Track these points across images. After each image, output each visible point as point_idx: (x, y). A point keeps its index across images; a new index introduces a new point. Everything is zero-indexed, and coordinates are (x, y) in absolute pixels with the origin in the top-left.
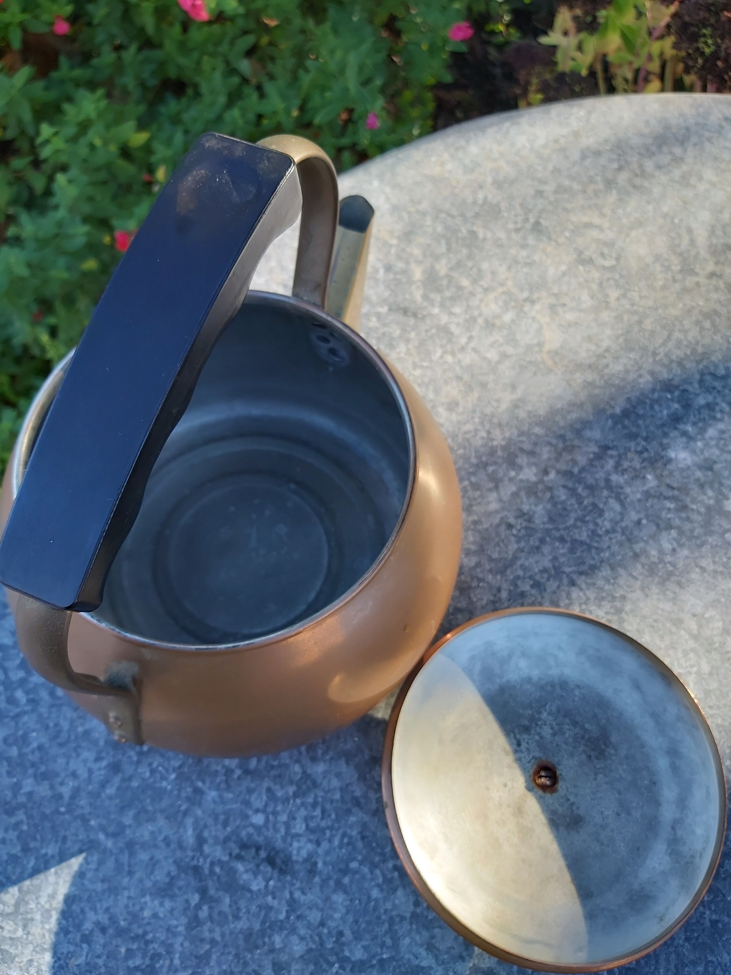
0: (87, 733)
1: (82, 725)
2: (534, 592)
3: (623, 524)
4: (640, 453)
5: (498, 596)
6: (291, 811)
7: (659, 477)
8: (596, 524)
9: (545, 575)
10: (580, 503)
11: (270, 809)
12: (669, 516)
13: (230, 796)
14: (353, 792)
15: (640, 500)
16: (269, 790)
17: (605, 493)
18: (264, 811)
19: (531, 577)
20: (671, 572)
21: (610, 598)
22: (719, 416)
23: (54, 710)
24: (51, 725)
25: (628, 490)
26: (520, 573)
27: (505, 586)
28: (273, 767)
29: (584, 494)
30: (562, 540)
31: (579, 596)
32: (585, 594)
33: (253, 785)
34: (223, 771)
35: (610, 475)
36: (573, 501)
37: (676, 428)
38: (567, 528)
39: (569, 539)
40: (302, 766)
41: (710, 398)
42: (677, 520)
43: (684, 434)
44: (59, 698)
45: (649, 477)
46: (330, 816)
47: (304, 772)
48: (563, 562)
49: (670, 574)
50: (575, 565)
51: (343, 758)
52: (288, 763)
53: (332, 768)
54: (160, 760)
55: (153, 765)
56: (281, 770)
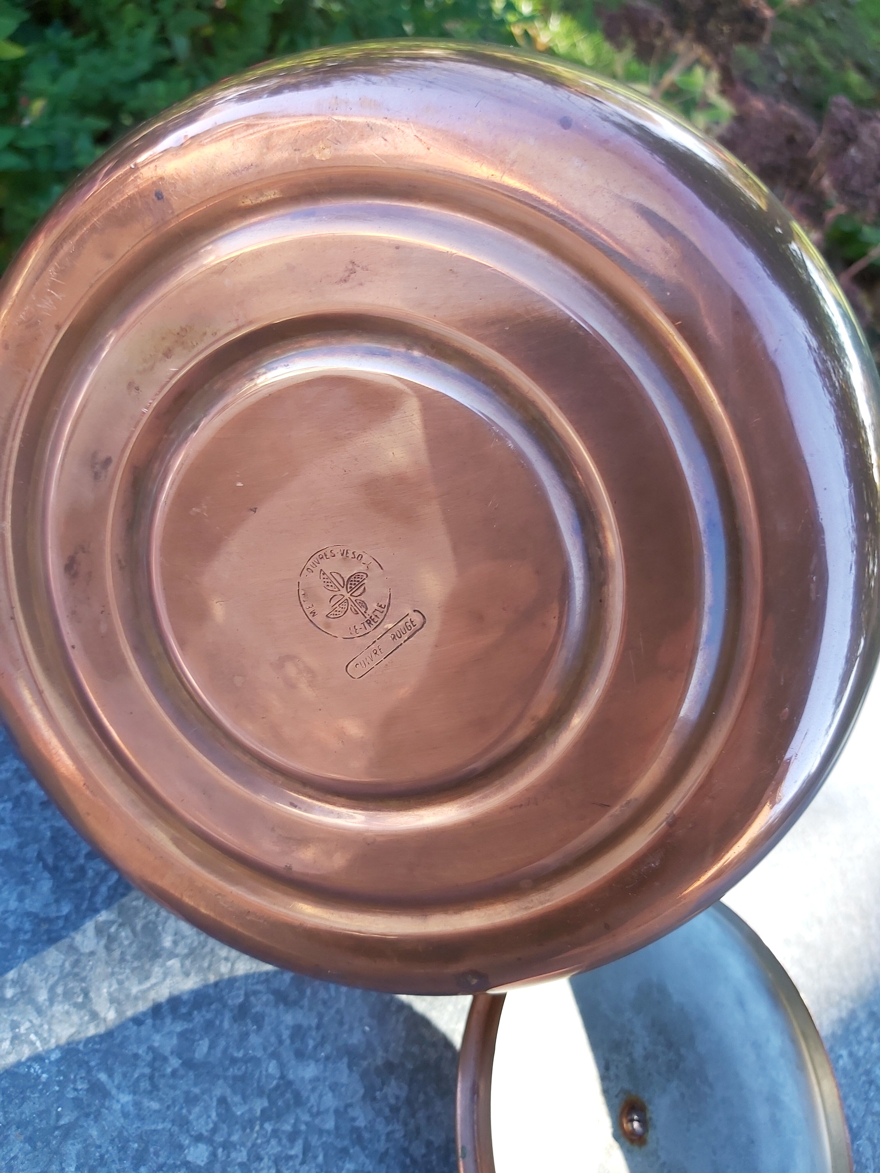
6: (254, 1145)
11: (219, 1138)
13: (155, 1105)
14: (353, 1119)
16: (222, 1101)
18: (210, 1141)
28: (234, 1061)
33: (196, 1090)
34: (149, 1057)
40: (282, 1066)
46: (315, 1157)
47: (282, 1077)
51: (345, 1060)
52: (259, 1056)
53: (327, 1074)
54: (35, 1021)
55: (19, 1028)
56: (247, 1068)
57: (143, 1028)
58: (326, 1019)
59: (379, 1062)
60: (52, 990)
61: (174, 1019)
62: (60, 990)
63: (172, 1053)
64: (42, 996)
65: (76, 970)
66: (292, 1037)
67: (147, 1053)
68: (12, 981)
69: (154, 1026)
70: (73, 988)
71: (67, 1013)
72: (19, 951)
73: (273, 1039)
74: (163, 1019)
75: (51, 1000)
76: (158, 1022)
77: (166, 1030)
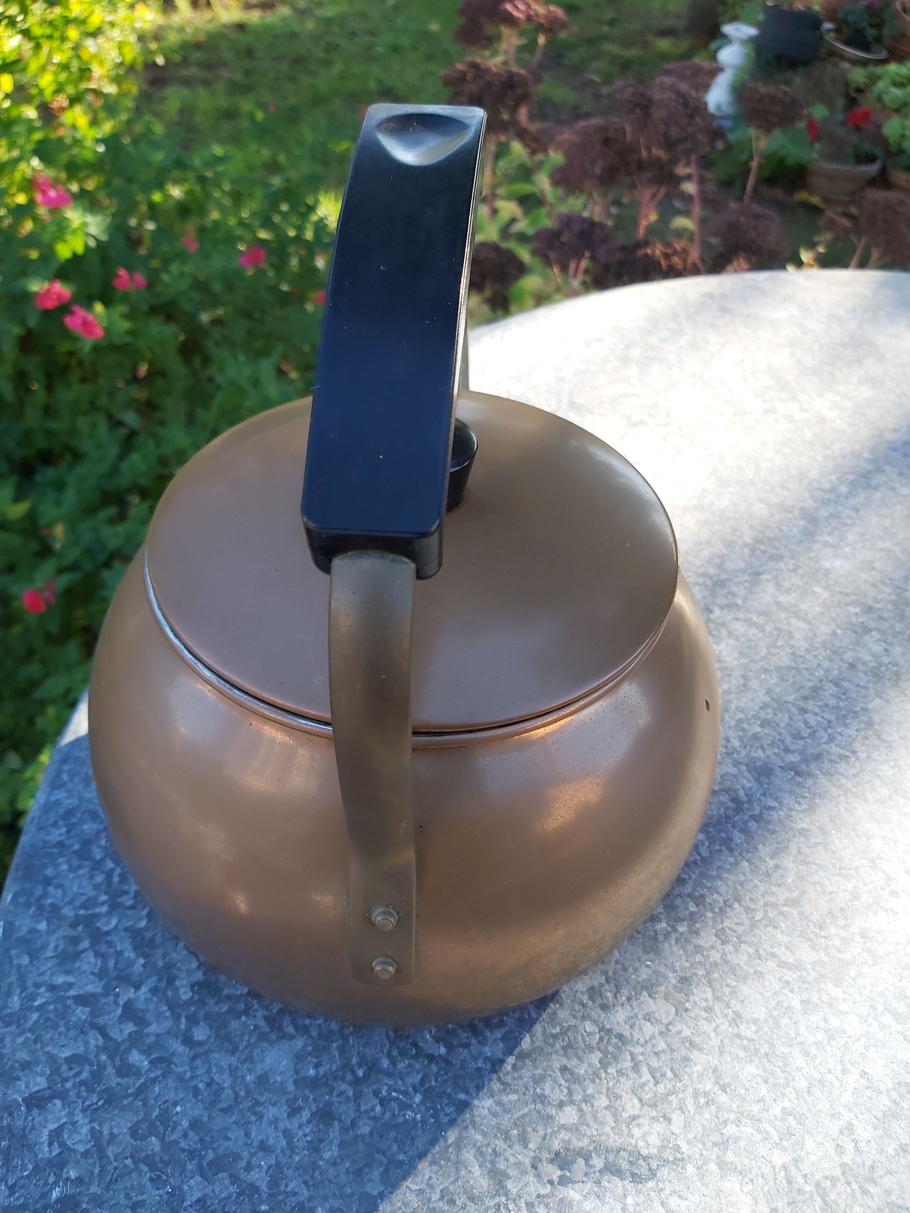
0: (262, 1080)
1: (250, 1070)
2: (766, 731)
3: (820, 639)
4: (795, 570)
5: (730, 746)
6: (608, 1089)
7: (827, 587)
8: (792, 647)
9: (769, 711)
10: (763, 631)
11: (577, 1097)
12: (860, 620)
13: (514, 1097)
14: (679, 1033)
15: (822, 613)
16: (564, 1069)
17: (782, 615)
18: (572, 1102)
19: (754, 717)
20: (897, 671)
21: (852, 714)
22: (849, 521)
23: (198, 1062)
24: (201, 1086)
25: (803, 606)
26: (740, 715)
27: (731, 734)
28: (555, 1037)
29: (761, 620)
30: (766, 671)
31: (819, 722)
32: (823, 718)
33: (539, 1071)
34: (489, 1066)
35: (777, 598)
36: (754, 631)
37: (814, 542)
38: (763, 658)
39: (773, 668)
40: (595, 1022)
41: (831, 509)
42: (870, 622)
43: (826, 544)
44: (200, 1044)
45: (817, 589)
46: (664, 1075)
47: (601, 1030)
48: (781, 692)
49: (897, 674)
50: (794, 692)
51: (645, 993)
52: (573, 1024)
53: (636, 1011)
54: (389, 1083)
55: (381, 1093)
56: (568, 1038)
57: (471, 1048)
58: (610, 973)
59: (674, 981)
60: (389, 1055)
61: (491, 1031)
62: (395, 1053)
63: (504, 1054)
64: (385, 1063)
65: (399, 1033)
66: (591, 998)
67: (486, 1064)
68: (357, 1063)
69: (479, 1042)
70: (403, 1046)
71: (410, 1065)
72: (351, 1042)
73: (577, 1007)
74: (483, 1034)
75: (393, 1063)
76: (481, 1038)
77: (490, 1041)
